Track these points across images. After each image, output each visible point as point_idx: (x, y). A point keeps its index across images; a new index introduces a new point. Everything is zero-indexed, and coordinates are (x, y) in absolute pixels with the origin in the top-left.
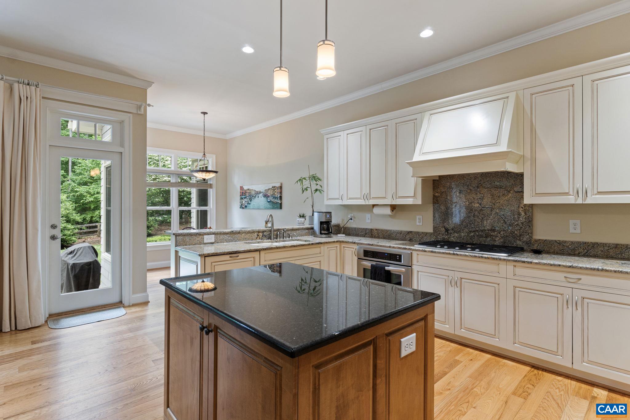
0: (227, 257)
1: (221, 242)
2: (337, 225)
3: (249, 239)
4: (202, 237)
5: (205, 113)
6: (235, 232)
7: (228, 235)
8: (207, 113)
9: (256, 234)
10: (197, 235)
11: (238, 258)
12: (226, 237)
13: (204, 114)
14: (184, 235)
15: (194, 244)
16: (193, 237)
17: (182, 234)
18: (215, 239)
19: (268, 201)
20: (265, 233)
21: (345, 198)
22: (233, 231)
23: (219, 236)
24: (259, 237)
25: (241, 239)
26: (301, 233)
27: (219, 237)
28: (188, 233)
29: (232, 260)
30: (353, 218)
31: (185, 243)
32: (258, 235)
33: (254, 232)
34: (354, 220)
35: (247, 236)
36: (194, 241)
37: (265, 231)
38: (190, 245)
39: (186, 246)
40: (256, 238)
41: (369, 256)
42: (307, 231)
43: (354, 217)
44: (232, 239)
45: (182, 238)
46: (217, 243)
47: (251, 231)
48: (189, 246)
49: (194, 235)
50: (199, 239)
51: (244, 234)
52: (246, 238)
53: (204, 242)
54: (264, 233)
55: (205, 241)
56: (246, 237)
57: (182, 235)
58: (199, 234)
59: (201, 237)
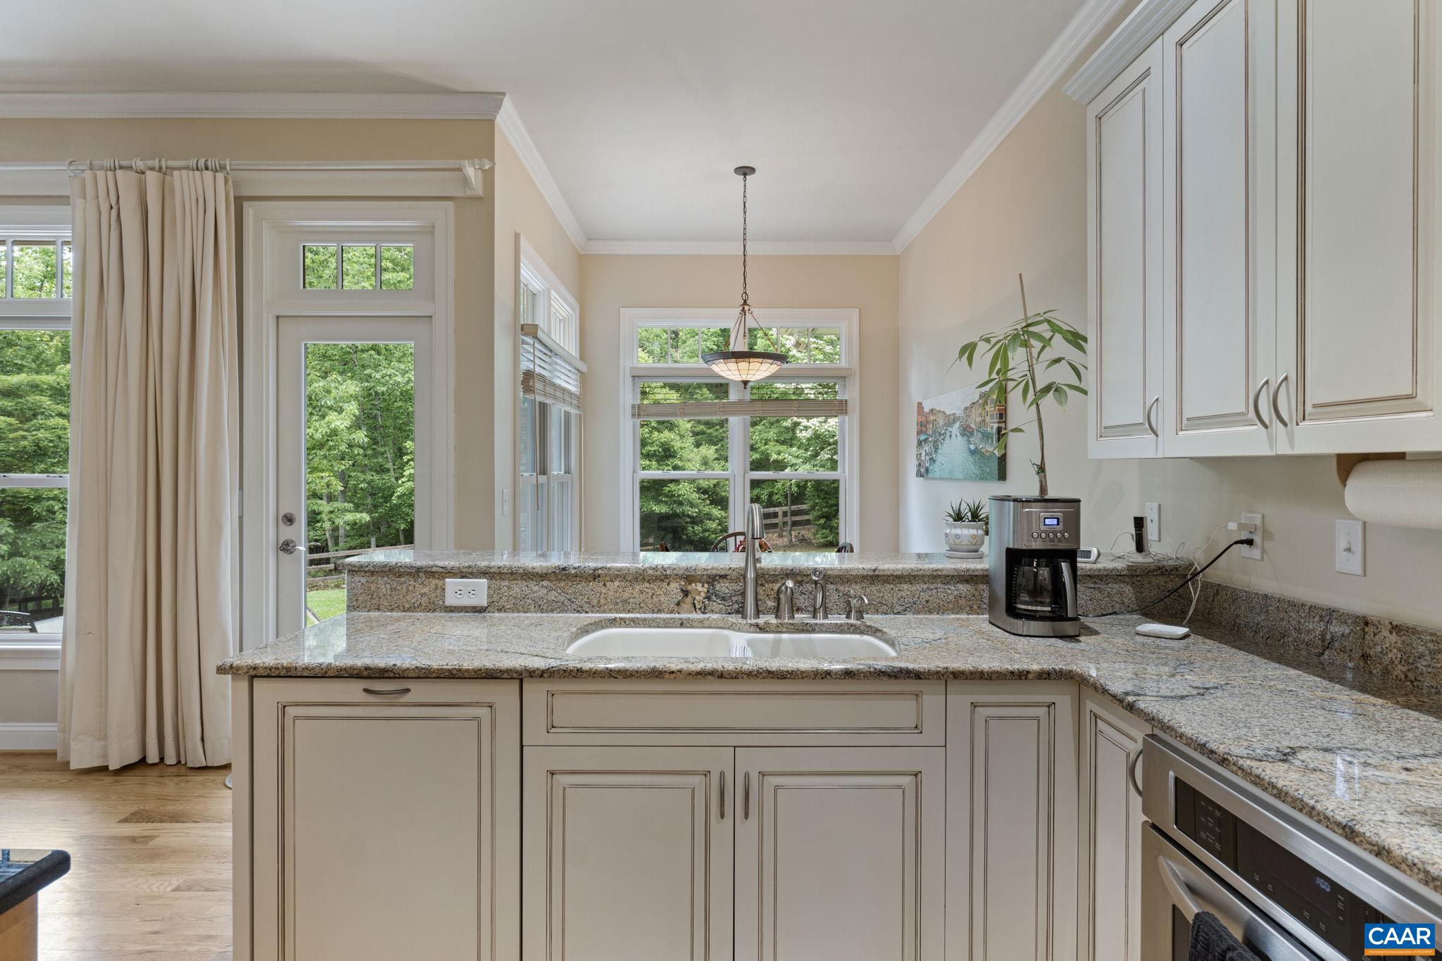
0: (354, 690)
1: (515, 609)
2: (1176, 568)
3: (639, 608)
4: (440, 583)
5: (745, 171)
6: (573, 571)
7: (545, 583)
8: (752, 170)
9: (675, 587)
10: (421, 574)
11: (407, 698)
12: (536, 588)
13: (745, 175)
14: (373, 573)
15: (407, 606)
16: (403, 579)
17: (361, 566)
18: (489, 596)
19: (970, 450)
20: (723, 587)
21: (1166, 419)
22: (564, 569)
23: (506, 583)
24: (689, 599)
25: (603, 601)
26: (925, 596)
27: (509, 587)
28: (385, 566)
29: (378, 705)
30: (1257, 539)
31: (373, 602)
32: (686, 593)
33: (666, 577)
34: (1264, 551)
35: (634, 592)
36: (409, 598)
37: (723, 577)
38: (392, 610)
39: (377, 614)
40: (678, 604)
41: (1203, 835)
42: (964, 588)
43: (1267, 535)
44: (562, 599)
45: (364, 580)
46: (500, 610)
47: (650, 572)
48: (388, 614)
49: (410, 574)
50: (426, 590)
51: (617, 583)
52: (626, 602)
53: (447, 603)
54: (718, 587)
55: (450, 600)
56: (626, 595)
57: (365, 572)
58: (426, 572)
59: (434, 582)
